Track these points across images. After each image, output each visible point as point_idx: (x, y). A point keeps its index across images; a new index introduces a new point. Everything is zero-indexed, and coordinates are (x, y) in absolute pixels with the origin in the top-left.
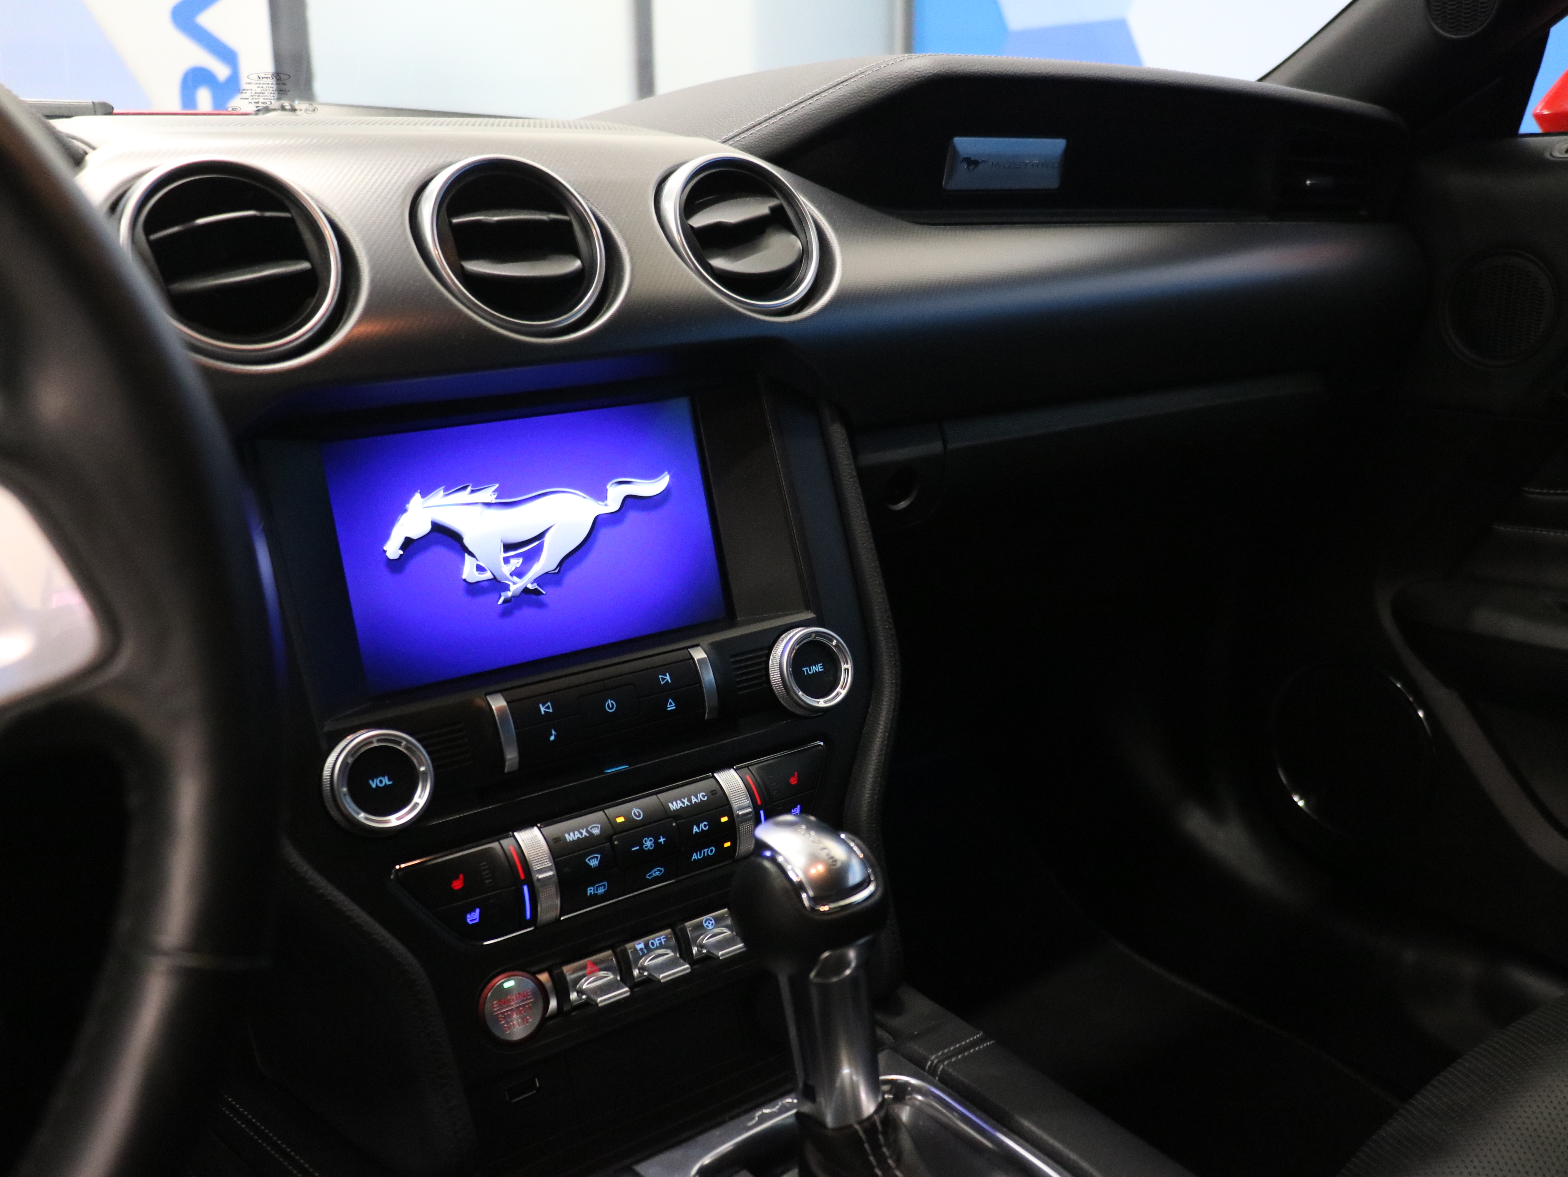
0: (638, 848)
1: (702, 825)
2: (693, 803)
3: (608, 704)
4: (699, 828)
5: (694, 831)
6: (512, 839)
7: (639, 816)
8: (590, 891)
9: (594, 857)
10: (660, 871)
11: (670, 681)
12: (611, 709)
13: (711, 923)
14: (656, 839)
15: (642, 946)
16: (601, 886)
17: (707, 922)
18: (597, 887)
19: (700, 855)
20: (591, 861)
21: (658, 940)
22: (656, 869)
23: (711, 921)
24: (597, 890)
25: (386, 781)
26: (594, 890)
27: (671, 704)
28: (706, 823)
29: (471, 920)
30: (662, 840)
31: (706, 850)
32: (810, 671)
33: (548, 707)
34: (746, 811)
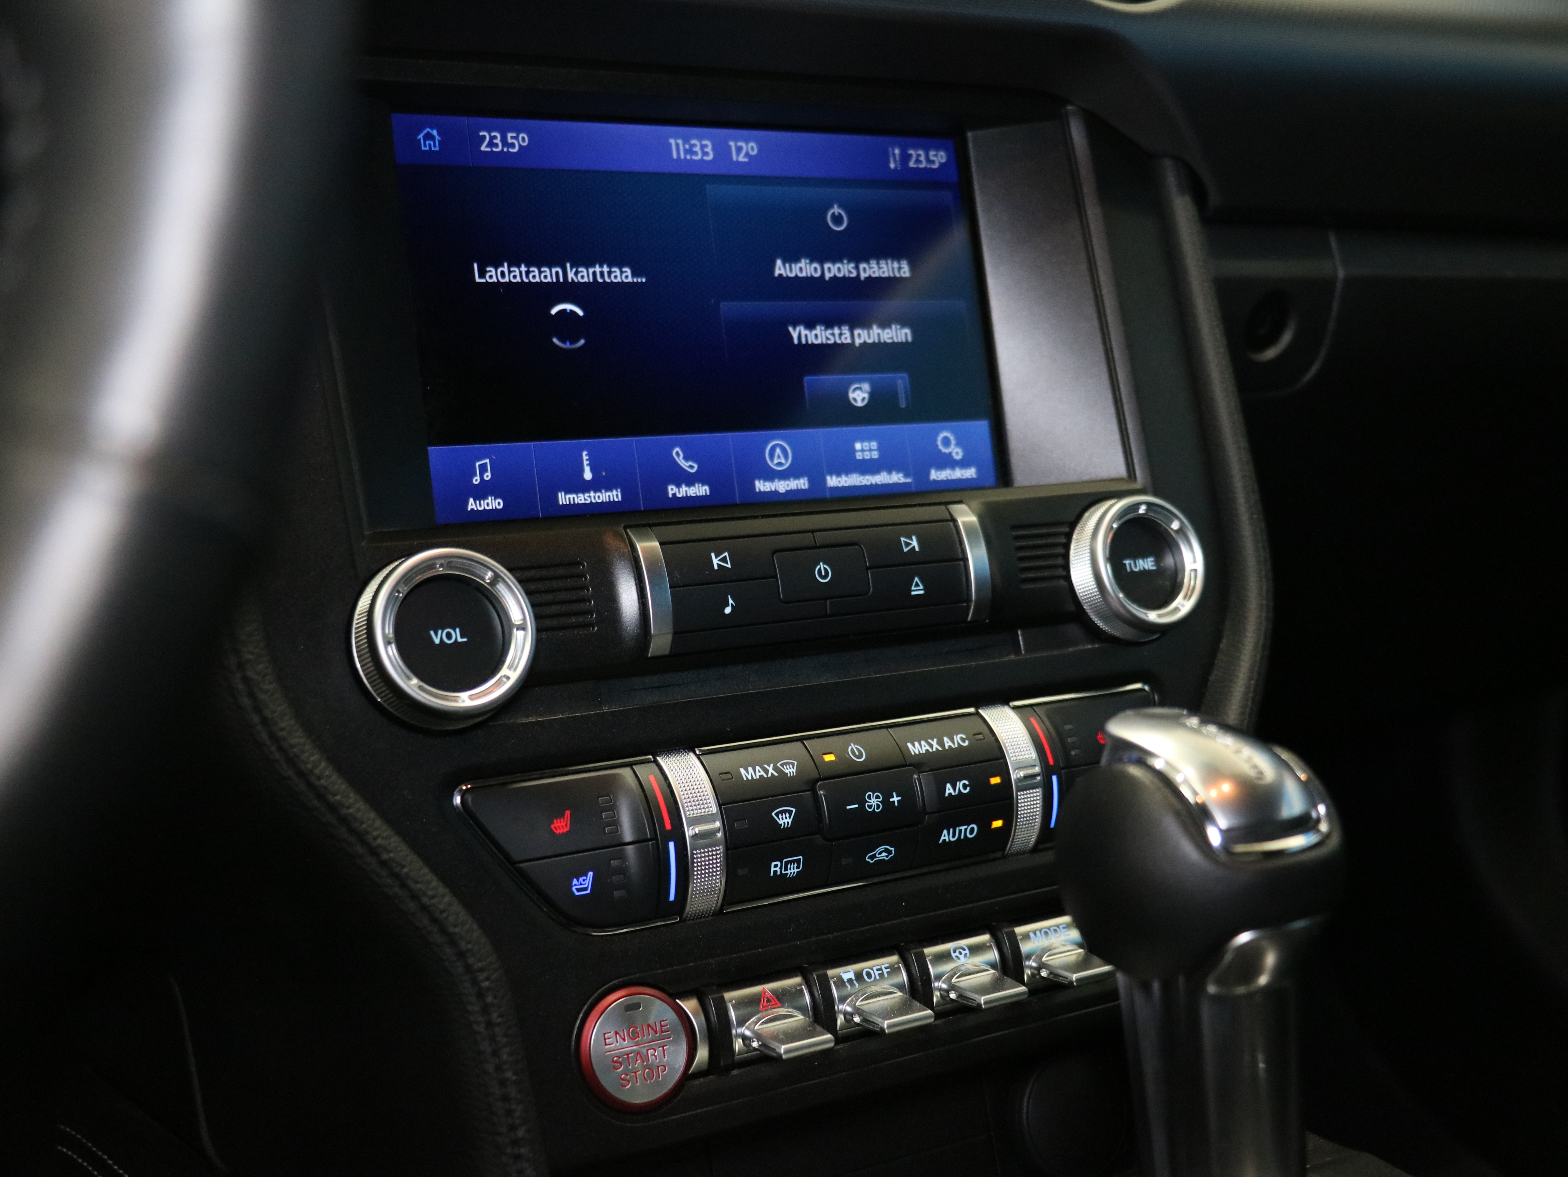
0: (856, 806)
1: (960, 785)
2: (947, 748)
3: (820, 569)
4: (954, 788)
5: (947, 792)
6: (653, 765)
7: (860, 756)
8: (775, 867)
9: (785, 812)
10: (889, 852)
11: (917, 549)
12: (825, 577)
13: (963, 952)
14: (887, 796)
15: (851, 975)
16: (794, 861)
17: (957, 951)
18: (787, 863)
19: (954, 836)
20: (780, 816)
21: (878, 970)
22: (882, 848)
23: (964, 950)
24: (786, 869)
25: (457, 636)
26: (781, 868)
27: (917, 585)
28: (967, 782)
29: (578, 890)
30: (895, 799)
31: (963, 828)
32: (1136, 566)
33: (724, 560)
34: (1029, 773)
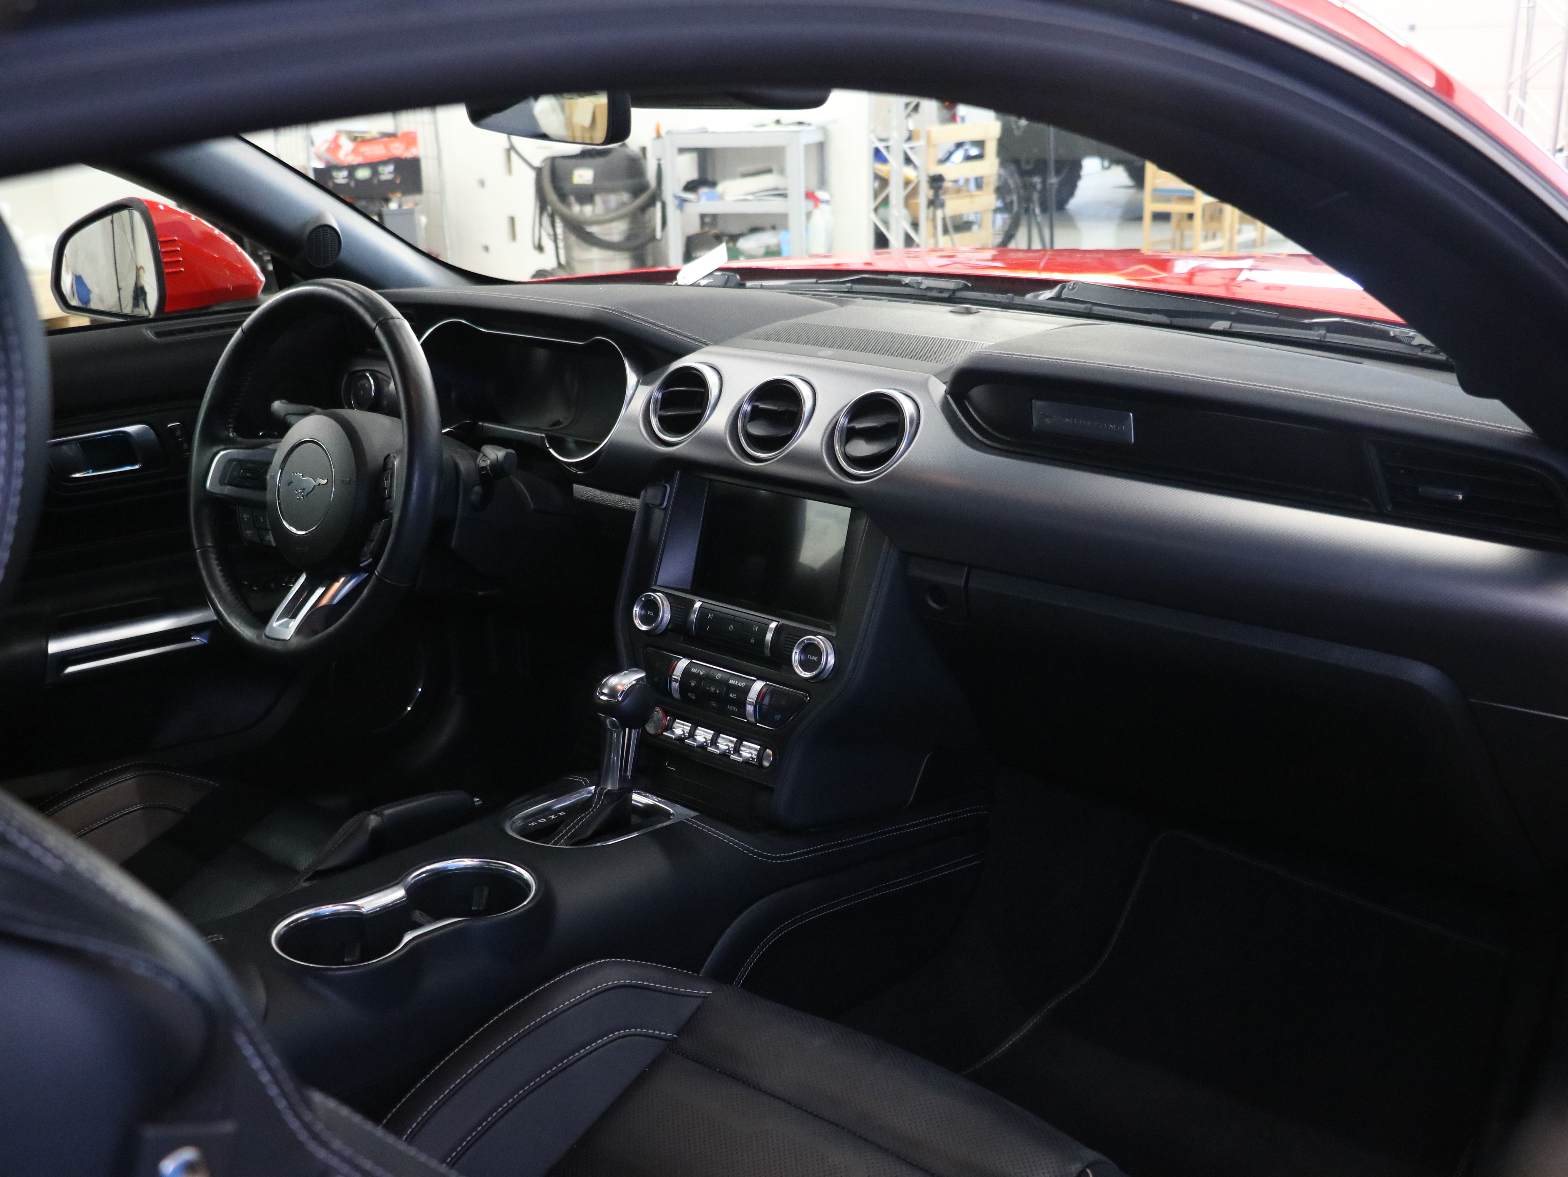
2: (738, 684)
3: (731, 627)
4: (732, 696)
8: (689, 695)
11: (756, 630)
20: (692, 682)
24: (692, 696)
27: (753, 640)
28: (735, 695)
30: (718, 691)
32: (811, 658)
33: (711, 616)
34: (752, 701)
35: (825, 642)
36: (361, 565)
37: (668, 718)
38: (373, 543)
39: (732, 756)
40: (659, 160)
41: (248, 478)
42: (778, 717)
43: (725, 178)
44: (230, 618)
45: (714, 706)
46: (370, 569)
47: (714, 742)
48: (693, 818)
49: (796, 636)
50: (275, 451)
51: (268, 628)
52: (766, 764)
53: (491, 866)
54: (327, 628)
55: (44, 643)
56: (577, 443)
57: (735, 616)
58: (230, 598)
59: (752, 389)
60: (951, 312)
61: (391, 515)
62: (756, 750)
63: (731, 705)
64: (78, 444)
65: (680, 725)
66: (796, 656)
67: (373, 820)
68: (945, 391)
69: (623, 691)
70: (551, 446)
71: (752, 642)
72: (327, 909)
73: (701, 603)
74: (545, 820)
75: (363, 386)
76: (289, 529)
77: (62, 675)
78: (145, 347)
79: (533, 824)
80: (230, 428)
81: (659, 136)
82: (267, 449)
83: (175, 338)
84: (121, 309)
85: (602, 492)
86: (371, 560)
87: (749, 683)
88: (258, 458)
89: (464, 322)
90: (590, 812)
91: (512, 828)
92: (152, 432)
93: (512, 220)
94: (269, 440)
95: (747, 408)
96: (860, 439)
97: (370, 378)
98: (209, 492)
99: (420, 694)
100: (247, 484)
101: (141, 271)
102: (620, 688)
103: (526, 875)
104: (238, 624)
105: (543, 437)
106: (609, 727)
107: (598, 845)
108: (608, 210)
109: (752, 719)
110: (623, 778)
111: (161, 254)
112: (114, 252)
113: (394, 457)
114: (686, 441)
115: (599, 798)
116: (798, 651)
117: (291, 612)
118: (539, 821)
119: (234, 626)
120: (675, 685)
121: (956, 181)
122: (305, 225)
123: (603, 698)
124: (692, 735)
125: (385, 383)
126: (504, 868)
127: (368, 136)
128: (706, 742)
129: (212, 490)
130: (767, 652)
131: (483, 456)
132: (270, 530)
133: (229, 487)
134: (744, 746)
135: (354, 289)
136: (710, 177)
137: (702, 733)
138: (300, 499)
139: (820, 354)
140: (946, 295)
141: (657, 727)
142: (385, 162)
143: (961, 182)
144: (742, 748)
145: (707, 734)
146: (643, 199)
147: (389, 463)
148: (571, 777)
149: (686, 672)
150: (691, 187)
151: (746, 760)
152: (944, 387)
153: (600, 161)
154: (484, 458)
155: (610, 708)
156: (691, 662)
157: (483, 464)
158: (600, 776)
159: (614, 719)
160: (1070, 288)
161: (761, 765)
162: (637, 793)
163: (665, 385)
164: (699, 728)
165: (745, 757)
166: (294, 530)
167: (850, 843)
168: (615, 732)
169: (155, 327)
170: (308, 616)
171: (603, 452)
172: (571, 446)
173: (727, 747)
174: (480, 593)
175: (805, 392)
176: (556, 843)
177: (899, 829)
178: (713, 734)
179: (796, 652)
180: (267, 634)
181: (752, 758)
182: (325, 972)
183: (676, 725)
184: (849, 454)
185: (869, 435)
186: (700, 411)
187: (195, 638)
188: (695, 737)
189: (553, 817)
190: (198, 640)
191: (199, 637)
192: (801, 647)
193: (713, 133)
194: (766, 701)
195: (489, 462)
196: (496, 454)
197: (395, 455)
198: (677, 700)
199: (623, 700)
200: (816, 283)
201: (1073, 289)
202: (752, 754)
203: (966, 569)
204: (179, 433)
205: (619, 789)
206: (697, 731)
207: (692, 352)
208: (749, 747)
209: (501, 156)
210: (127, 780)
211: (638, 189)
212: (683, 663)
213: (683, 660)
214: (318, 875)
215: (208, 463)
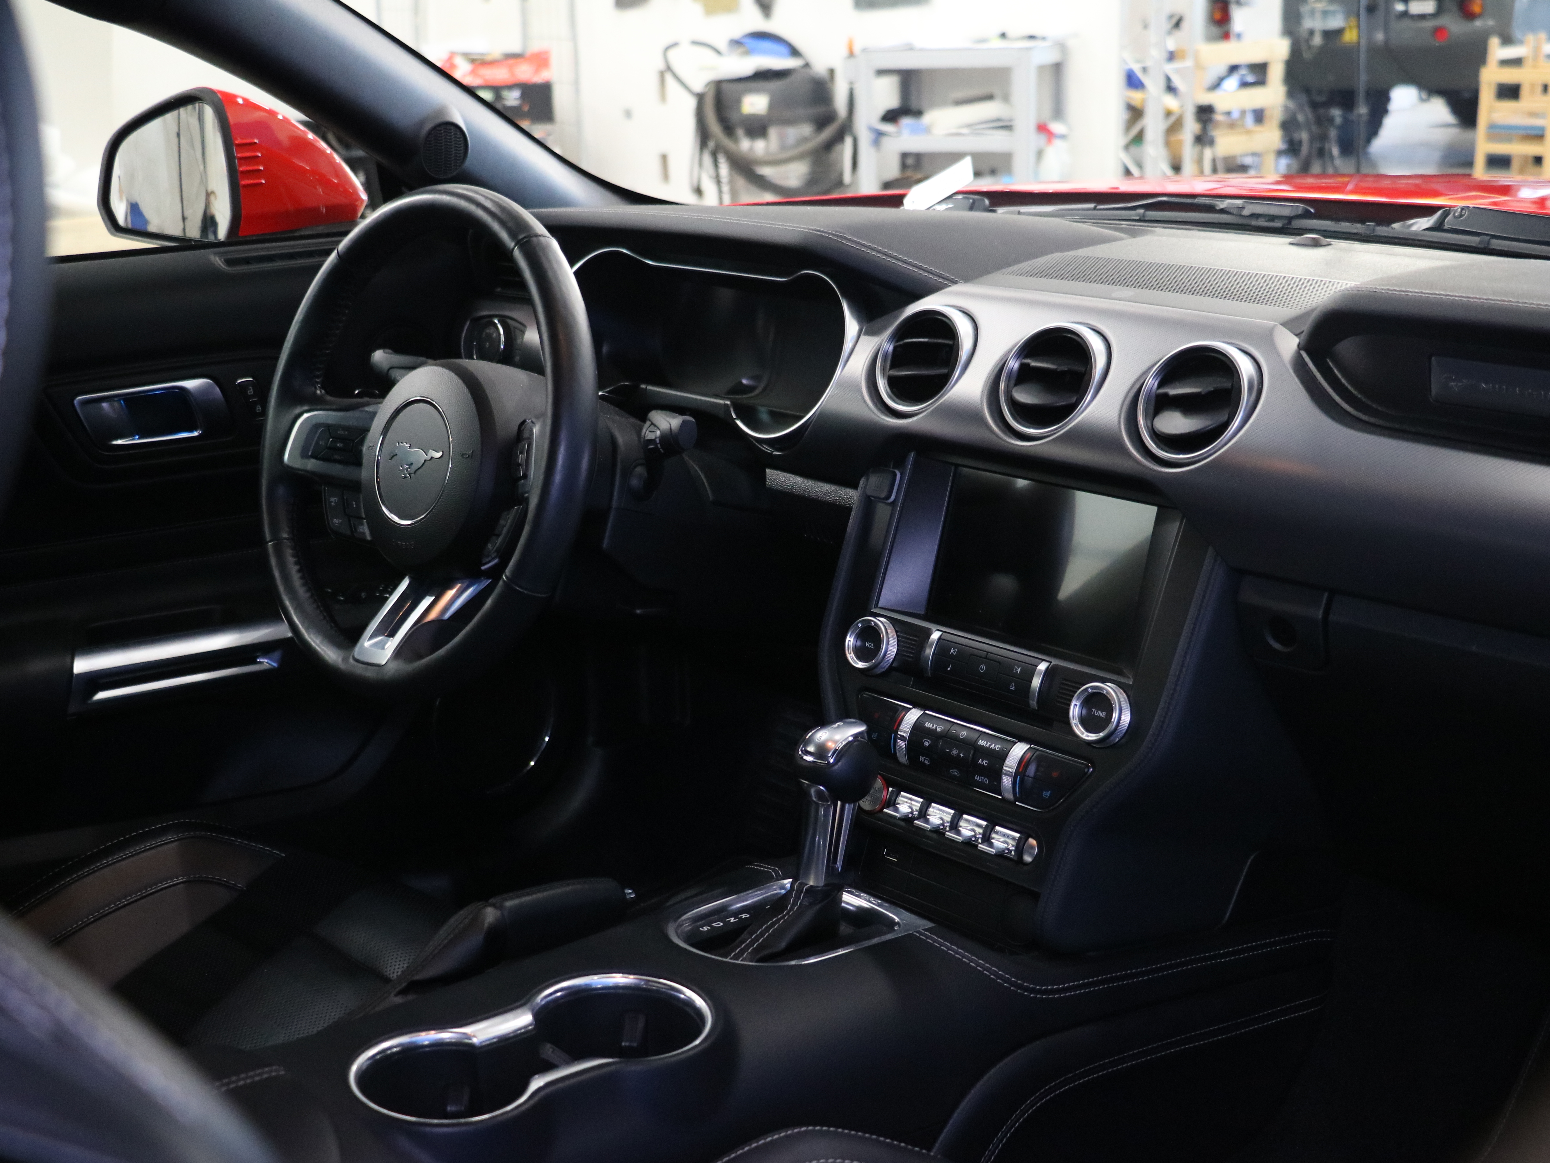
0: (949, 751)
1: (985, 762)
2: (993, 748)
3: (982, 667)
4: (982, 762)
5: (979, 762)
8: (921, 758)
9: (928, 741)
10: (958, 774)
11: (1018, 673)
12: (982, 670)
14: (960, 753)
16: (927, 759)
18: (925, 759)
19: (980, 779)
20: (925, 742)
22: (956, 771)
24: (925, 761)
25: (872, 646)
26: (923, 760)
27: (1012, 685)
28: (988, 762)
30: (962, 755)
31: (983, 778)
33: (954, 652)
34: (1010, 770)
35: (1116, 691)
36: (483, 568)
37: (891, 789)
38: (500, 539)
39: (980, 845)
40: (851, 83)
41: (339, 449)
42: (1047, 794)
43: (934, 105)
44: (309, 634)
45: (955, 775)
46: (495, 573)
47: (954, 826)
48: (926, 930)
49: (1076, 683)
50: (374, 414)
51: (357, 649)
52: (1028, 859)
53: (651, 986)
54: (431, 653)
55: (68, 660)
56: (772, 414)
57: (988, 652)
58: (309, 607)
59: (1020, 341)
60: (1291, 244)
61: (526, 501)
62: (1014, 838)
63: (980, 775)
64: (122, 402)
65: (906, 800)
66: (1075, 710)
67: (490, 915)
68: (1299, 345)
69: (836, 750)
70: (738, 417)
71: (1012, 688)
72: (427, 1037)
73: (940, 633)
74: (722, 924)
75: (489, 336)
76: (390, 517)
77: (89, 702)
78: (212, 277)
79: (705, 928)
80: (317, 383)
81: (851, 54)
82: (366, 412)
83: (250, 267)
84: (184, 229)
85: (806, 481)
86: (496, 561)
87: (1007, 746)
88: (352, 423)
89: (625, 251)
90: (784, 916)
91: (676, 932)
92: (218, 390)
93: (664, 158)
94: (366, 399)
95: (1014, 364)
96: (1175, 411)
97: (499, 326)
98: (288, 467)
99: (547, 744)
100: (337, 457)
101: (212, 198)
102: (831, 745)
103: (699, 1002)
104: (318, 642)
105: (728, 405)
106: (814, 799)
107: (793, 963)
108: (783, 147)
109: (1009, 796)
110: (830, 869)
111: (236, 160)
112: (180, 169)
113: (533, 422)
114: (926, 410)
115: (798, 897)
116: (1078, 704)
117: (389, 628)
118: (714, 924)
119: (313, 644)
120: (901, 744)
121: (1228, 113)
122: (421, 123)
123: (809, 758)
124: (923, 814)
125: (517, 332)
126: (668, 989)
127: (489, 58)
128: (943, 824)
129: (291, 464)
130: (1034, 703)
131: (651, 425)
132: (364, 519)
133: (313, 460)
134: (997, 833)
135: (487, 198)
136: (914, 105)
137: (938, 812)
138: (405, 477)
139: (1114, 295)
140: (1278, 224)
141: (874, 803)
142: (510, 87)
143: (1236, 115)
144: (994, 835)
145: (945, 814)
146: (828, 132)
147: (525, 431)
148: (756, 866)
149: (917, 727)
150: (891, 117)
151: (999, 852)
152: (1296, 340)
153: (775, 85)
154: (652, 428)
155: (817, 773)
156: (924, 713)
157: (650, 436)
158: (798, 868)
159: (821, 788)
160: (1457, 214)
161: (1020, 860)
162: (848, 892)
163: (899, 335)
164: (933, 805)
165: (998, 848)
166: (396, 519)
167: (1143, 974)
168: (823, 805)
169: (226, 253)
170: (410, 635)
171: (809, 426)
172: (764, 416)
173: (973, 833)
174: (638, 611)
175: (1096, 345)
176: (736, 957)
177: (1211, 958)
178: (954, 814)
179: (1076, 705)
180: (356, 656)
181: (1008, 849)
182: (422, 1129)
183: (900, 799)
184: (1158, 430)
185: (1186, 405)
186: (945, 371)
187: (262, 660)
188: (928, 817)
189: (732, 920)
190: (265, 663)
191: (266, 658)
192: (1082, 698)
193: (921, 50)
194: (1032, 770)
195: (658, 433)
196: (667, 421)
197: (534, 420)
198: (904, 765)
199: (836, 761)
200: (1095, 209)
201: (1461, 216)
202: (1008, 845)
203: (1326, 595)
204: (251, 391)
205: (825, 885)
206: (931, 809)
207: (938, 291)
208: (1004, 835)
209: (654, 80)
210: (167, 843)
211: (823, 120)
212: (913, 716)
213: (913, 710)
214: (414, 987)
215: (287, 429)
